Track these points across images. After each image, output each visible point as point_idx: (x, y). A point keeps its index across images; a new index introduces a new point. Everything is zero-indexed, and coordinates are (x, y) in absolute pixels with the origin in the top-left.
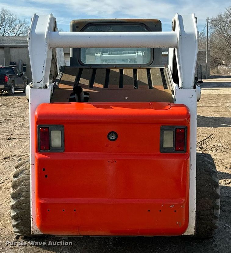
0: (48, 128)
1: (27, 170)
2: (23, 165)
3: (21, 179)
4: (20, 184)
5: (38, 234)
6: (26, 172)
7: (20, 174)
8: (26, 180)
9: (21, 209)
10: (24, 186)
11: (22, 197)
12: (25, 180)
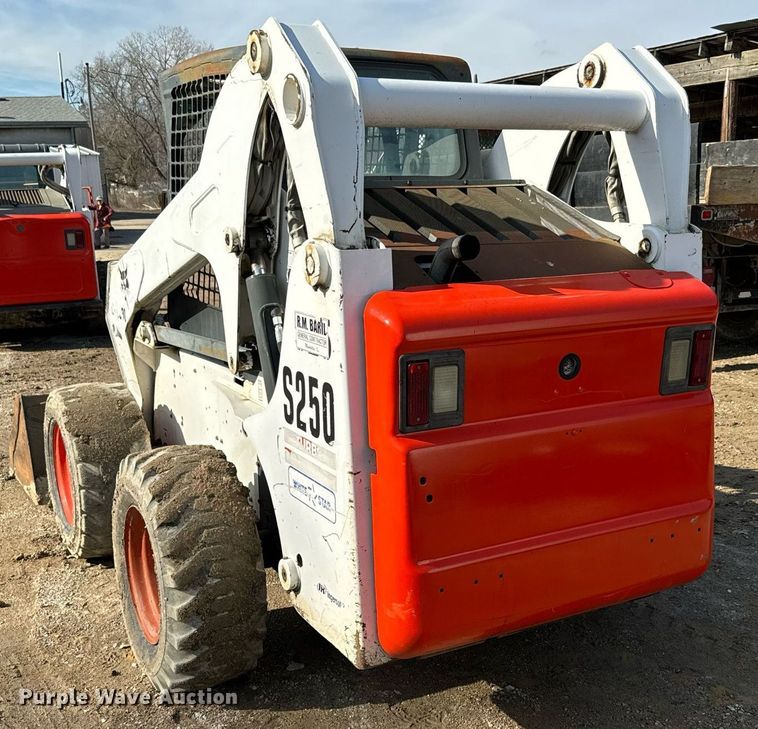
0: (428, 361)
1: (198, 497)
2: (176, 485)
3: (194, 527)
4: (194, 541)
5: (378, 663)
6: (200, 504)
7: (183, 513)
8: (211, 527)
9: (213, 613)
10: (209, 545)
11: (210, 579)
12: (205, 528)
